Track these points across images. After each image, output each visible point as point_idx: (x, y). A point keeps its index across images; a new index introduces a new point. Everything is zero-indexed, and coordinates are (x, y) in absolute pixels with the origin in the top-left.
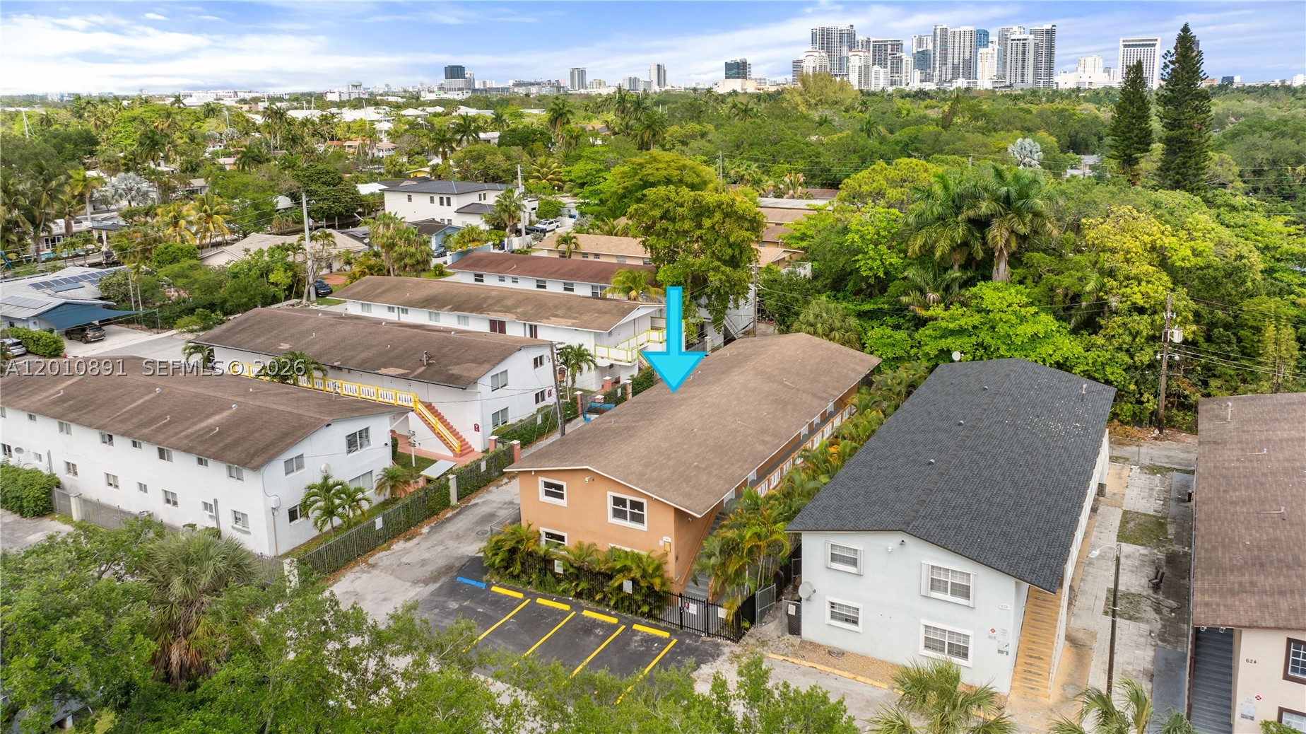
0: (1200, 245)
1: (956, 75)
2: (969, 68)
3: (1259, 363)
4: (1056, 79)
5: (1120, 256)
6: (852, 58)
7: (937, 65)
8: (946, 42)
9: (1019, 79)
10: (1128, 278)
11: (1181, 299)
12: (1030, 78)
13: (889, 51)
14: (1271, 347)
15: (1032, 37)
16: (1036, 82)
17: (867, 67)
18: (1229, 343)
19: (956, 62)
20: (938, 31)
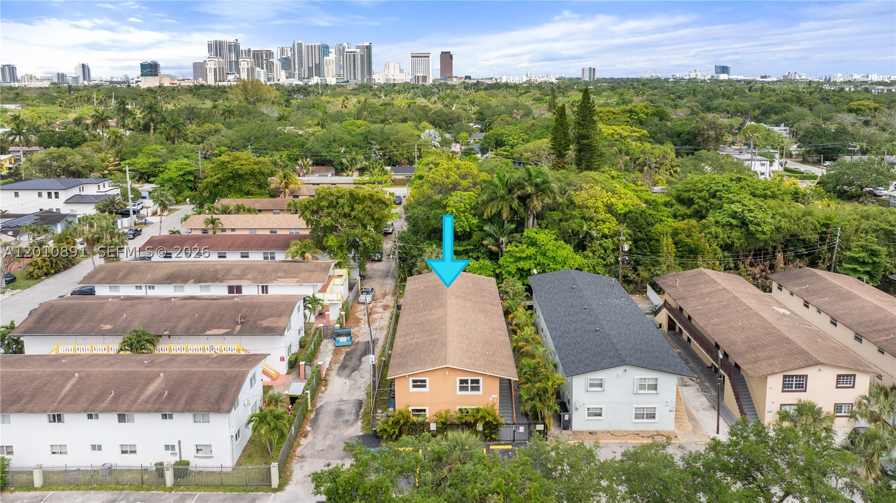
0: (626, 202)
1: (311, 74)
2: (318, 69)
3: (659, 256)
4: (374, 77)
5: (592, 210)
6: (242, 63)
7: (297, 67)
8: (302, 52)
9: (352, 77)
10: (598, 221)
11: (623, 229)
12: (359, 77)
13: (264, 58)
14: (665, 248)
15: (358, 50)
16: (362, 79)
17: (253, 69)
18: (646, 248)
19: (310, 66)
20: (296, 45)
